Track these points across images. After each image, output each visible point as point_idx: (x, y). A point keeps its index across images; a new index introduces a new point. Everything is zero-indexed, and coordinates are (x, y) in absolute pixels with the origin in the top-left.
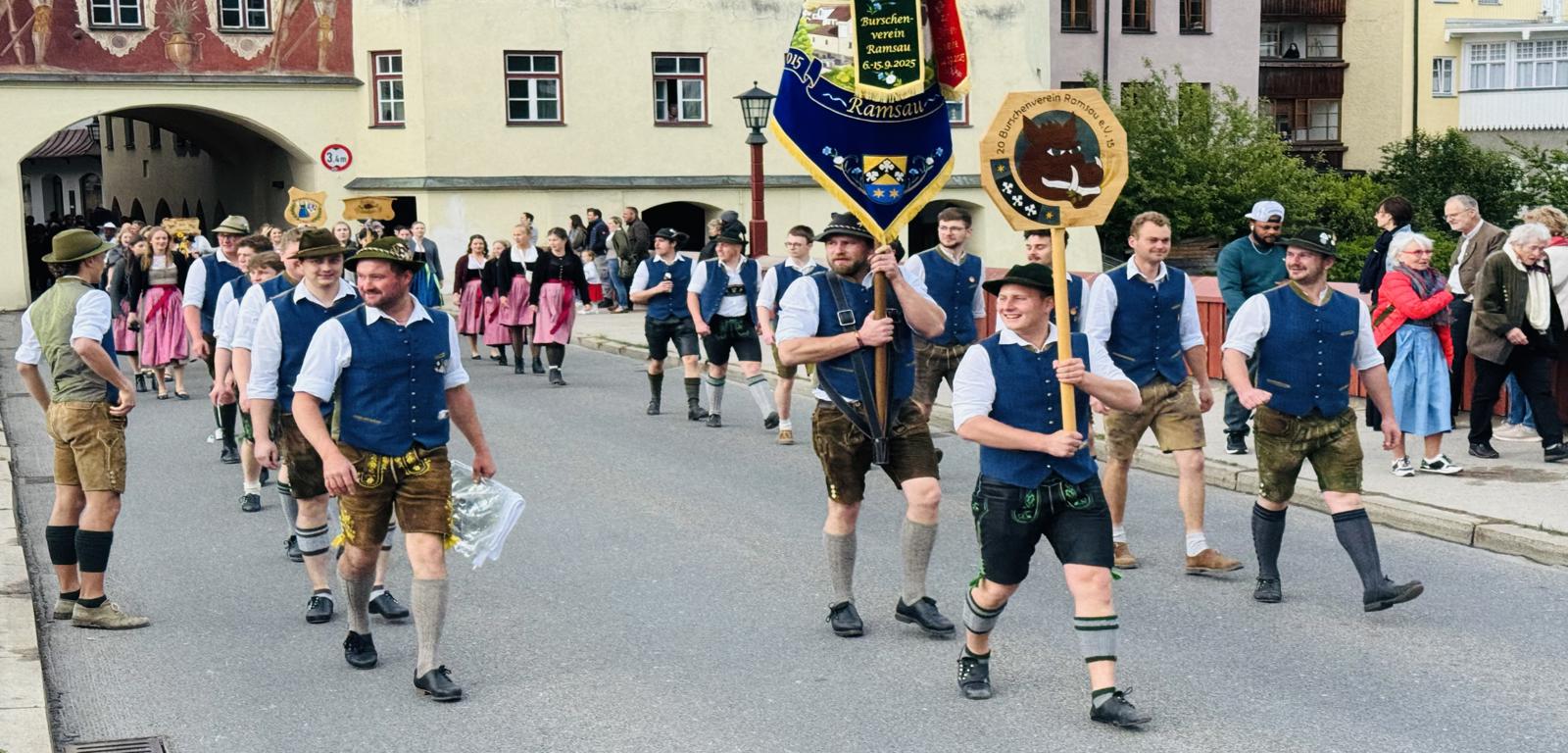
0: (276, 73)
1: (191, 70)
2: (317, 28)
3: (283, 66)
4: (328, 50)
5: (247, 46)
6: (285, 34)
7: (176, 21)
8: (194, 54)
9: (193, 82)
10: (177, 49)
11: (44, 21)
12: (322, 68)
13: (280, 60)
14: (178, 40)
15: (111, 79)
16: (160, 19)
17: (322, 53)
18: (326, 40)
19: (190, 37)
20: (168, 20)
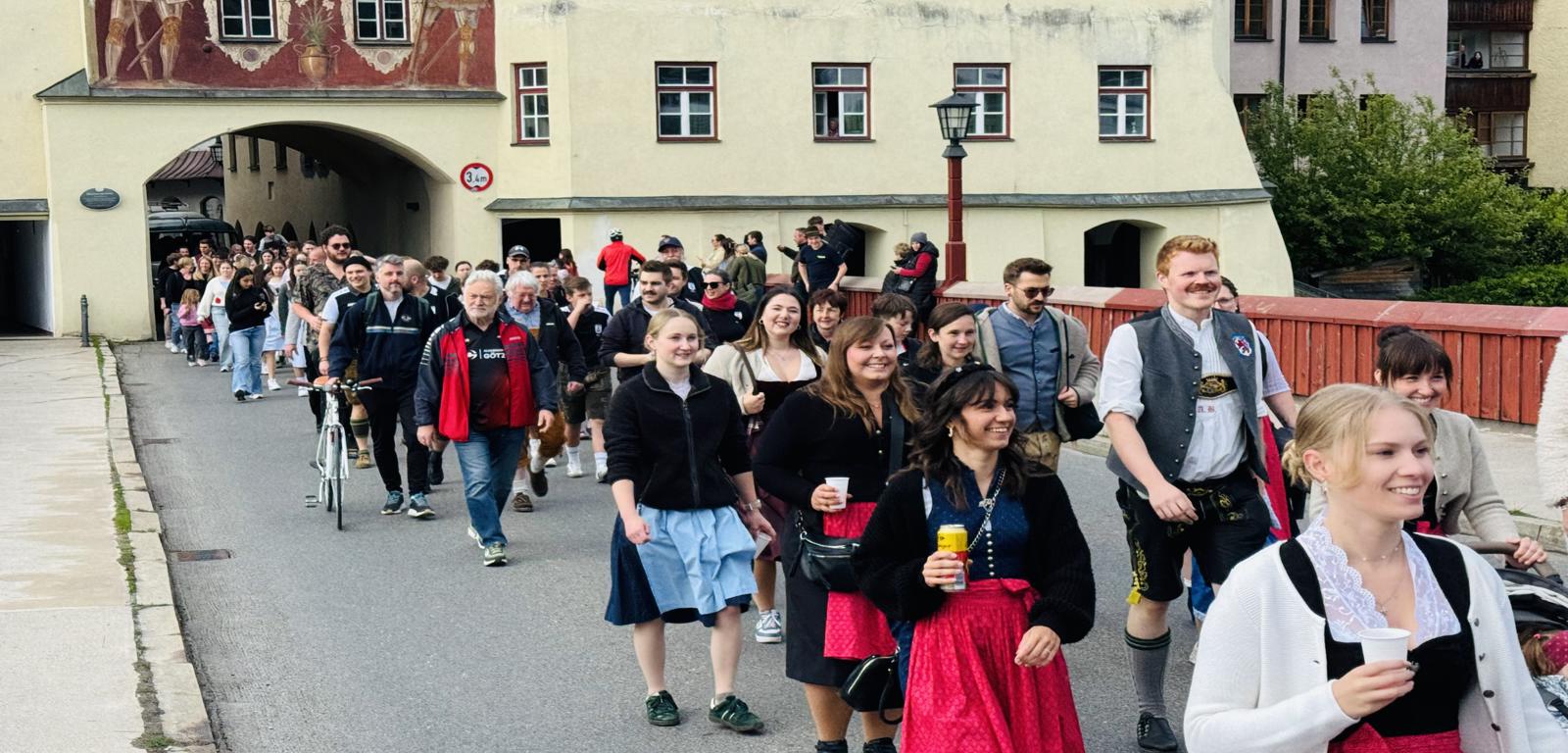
0: (413, 88)
1: (327, 85)
2: (458, 38)
3: (421, 80)
4: (468, 63)
5: (384, 59)
6: (425, 45)
7: (310, 32)
8: (328, 68)
9: (328, 98)
10: (311, 62)
11: (172, 33)
12: (462, 82)
13: (418, 74)
14: (312, 53)
15: (243, 95)
16: (293, 31)
17: (462, 66)
18: (467, 51)
19: (325, 50)
20: (302, 32)
